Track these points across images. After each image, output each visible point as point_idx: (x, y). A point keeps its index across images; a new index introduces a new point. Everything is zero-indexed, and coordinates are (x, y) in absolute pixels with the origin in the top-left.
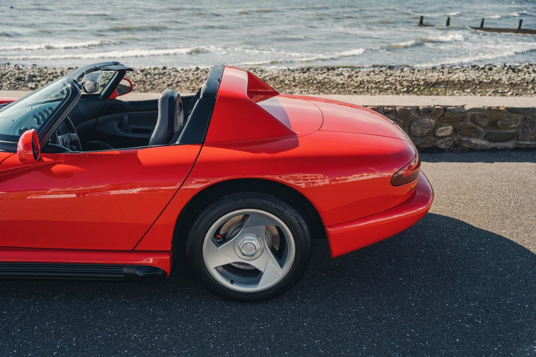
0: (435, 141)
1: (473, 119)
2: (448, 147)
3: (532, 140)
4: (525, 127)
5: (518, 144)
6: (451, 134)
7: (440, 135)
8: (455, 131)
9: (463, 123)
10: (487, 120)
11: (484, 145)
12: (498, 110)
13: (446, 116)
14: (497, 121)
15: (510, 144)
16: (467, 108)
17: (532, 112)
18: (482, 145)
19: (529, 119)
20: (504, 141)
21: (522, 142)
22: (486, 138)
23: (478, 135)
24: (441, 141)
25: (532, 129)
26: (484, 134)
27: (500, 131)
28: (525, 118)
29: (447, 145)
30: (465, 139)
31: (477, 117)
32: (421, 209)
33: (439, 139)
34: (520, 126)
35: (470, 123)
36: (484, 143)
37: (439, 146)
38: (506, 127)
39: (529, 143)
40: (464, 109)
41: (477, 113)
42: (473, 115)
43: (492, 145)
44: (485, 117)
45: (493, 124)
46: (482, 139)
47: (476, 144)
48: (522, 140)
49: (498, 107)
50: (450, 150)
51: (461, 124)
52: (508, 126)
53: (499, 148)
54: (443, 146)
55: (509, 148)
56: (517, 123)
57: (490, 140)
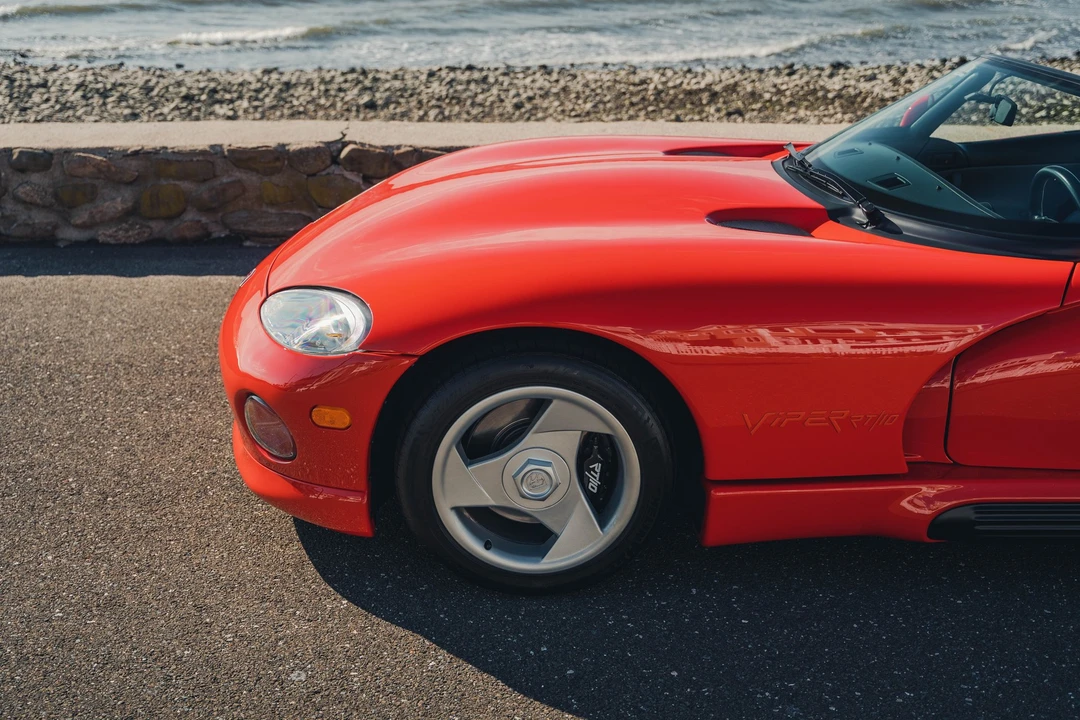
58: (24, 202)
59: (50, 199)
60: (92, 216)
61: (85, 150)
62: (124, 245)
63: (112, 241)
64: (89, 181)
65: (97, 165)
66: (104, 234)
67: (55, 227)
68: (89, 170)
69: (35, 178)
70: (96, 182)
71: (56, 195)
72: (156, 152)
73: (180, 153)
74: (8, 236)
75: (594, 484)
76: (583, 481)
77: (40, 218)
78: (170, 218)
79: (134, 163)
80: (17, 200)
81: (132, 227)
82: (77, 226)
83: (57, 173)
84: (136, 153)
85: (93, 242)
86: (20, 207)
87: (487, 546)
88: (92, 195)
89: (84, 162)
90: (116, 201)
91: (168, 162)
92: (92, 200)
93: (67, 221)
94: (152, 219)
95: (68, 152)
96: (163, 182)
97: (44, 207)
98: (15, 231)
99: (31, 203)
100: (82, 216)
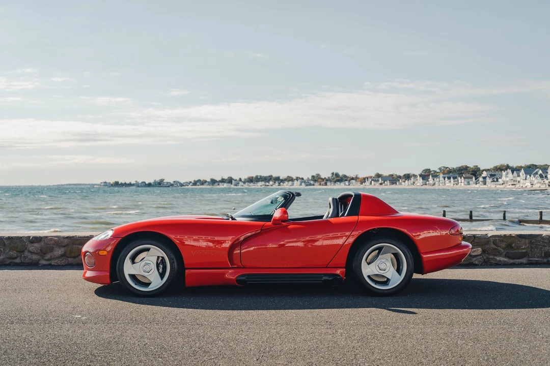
0: (471, 259)
1: (495, 243)
2: (481, 263)
3: (538, 257)
4: (532, 248)
5: (530, 260)
6: (481, 254)
7: (473, 254)
8: (484, 251)
9: (488, 246)
10: (505, 243)
11: (506, 261)
12: (511, 236)
13: (476, 241)
14: (512, 244)
15: (524, 261)
16: (489, 235)
17: (535, 237)
18: (504, 261)
19: (533, 242)
20: (519, 259)
21: (532, 259)
22: (506, 256)
23: (500, 254)
24: (475, 259)
25: (537, 249)
26: (504, 254)
27: (515, 251)
28: (531, 242)
29: (480, 262)
30: (491, 257)
31: (497, 241)
32: (465, 250)
33: (473, 258)
34: (528, 247)
35: (493, 246)
36: (505, 259)
37: (474, 263)
38: (519, 248)
39: (537, 259)
40: (487, 236)
41: (497, 238)
42: (494, 240)
43: (512, 261)
44: (503, 241)
45: (509, 246)
46: (503, 257)
47: (500, 261)
48: (532, 257)
49: (511, 234)
50: (481, 265)
51: (487, 247)
52: (520, 247)
53: (517, 263)
54: (477, 263)
55: (523, 264)
56: (526, 245)
57: (510, 258)
58: (31, 252)
59: (39, 251)
60: (51, 256)
61: (52, 236)
62: (60, 265)
63: (56, 264)
64: (52, 246)
65: (55, 241)
66: (53, 262)
67: (39, 260)
68: (53, 242)
69: (36, 245)
70: (53, 246)
71: (41, 250)
72: (73, 237)
73: (80, 237)
74: (24, 263)
75: (161, 270)
76: (158, 270)
77: (35, 257)
78: (75, 257)
79: (66, 240)
80: (29, 251)
81: (63, 260)
82: (45, 260)
83: (42, 243)
84: (67, 237)
85: (50, 265)
86: (30, 254)
87: (136, 284)
88: (52, 250)
89: (51, 240)
90: (59, 252)
91: (77, 240)
92: (52, 252)
93: (43, 259)
94: (69, 257)
95: (47, 237)
96: (74, 246)
97: (37, 254)
98: (27, 261)
99: (33, 253)
100: (48, 256)
